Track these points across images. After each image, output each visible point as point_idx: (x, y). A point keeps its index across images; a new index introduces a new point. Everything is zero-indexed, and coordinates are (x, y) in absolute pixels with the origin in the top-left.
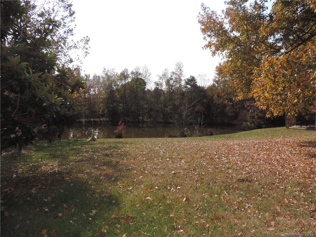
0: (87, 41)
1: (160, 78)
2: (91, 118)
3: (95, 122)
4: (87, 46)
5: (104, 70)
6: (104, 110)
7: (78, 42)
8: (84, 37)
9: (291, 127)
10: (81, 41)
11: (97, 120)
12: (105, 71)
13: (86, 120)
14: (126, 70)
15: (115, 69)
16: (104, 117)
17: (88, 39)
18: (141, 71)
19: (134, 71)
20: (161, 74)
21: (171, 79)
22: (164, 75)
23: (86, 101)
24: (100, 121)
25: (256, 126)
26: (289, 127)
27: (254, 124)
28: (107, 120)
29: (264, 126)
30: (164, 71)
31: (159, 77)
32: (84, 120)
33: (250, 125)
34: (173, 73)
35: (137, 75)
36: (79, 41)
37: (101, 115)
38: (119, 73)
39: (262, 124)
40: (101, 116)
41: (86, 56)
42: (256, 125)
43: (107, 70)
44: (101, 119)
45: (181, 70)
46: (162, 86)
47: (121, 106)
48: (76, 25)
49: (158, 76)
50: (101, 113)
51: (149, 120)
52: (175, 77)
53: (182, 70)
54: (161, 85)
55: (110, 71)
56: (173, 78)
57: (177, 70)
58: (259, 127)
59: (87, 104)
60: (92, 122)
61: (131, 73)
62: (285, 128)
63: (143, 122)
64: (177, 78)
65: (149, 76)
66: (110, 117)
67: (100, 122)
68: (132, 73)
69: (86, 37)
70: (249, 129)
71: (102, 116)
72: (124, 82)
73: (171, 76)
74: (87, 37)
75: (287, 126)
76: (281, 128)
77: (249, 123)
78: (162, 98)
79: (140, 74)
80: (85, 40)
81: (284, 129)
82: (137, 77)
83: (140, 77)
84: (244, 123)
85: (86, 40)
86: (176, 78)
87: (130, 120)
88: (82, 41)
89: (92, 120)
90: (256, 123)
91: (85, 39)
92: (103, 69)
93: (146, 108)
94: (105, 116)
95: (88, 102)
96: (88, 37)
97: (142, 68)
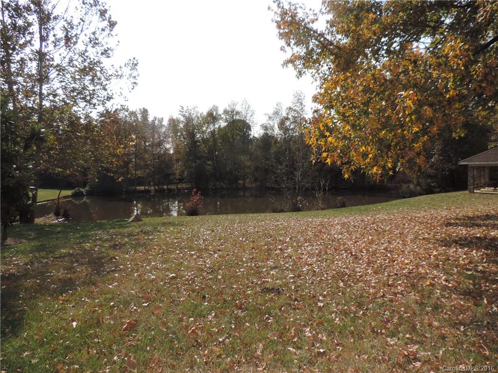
0: (135, 65)
1: (270, 118)
2: (163, 184)
3: (170, 190)
4: (135, 73)
5: (181, 110)
6: (183, 172)
7: (120, 67)
8: (130, 60)
9: (478, 191)
10: (125, 66)
11: (173, 187)
12: (183, 111)
13: (157, 188)
14: (216, 108)
15: (197, 107)
16: (184, 183)
17: (135, 62)
18: (238, 108)
19: (228, 109)
20: (271, 112)
21: (287, 119)
22: (276, 113)
23: (154, 159)
24: (178, 189)
25: (424, 190)
26: (475, 191)
27: (421, 187)
28: (188, 187)
29: (438, 190)
30: (276, 107)
31: (267, 116)
32: (153, 188)
33: (414, 188)
34: (290, 109)
35: (233, 116)
36: (123, 66)
37: (179, 179)
38: (205, 114)
39: (434, 187)
40: (178, 181)
41: (132, 89)
42: (423, 188)
43: (185, 109)
44: (179, 186)
45: (301, 104)
46: (273, 130)
47: (209, 165)
48: (119, 42)
49: (266, 114)
50: (178, 177)
51: (254, 185)
52: (292, 116)
53: (304, 104)
54: (272, 128)
55: (191, 110)
56: (290, 116)
57: (295, 103)
58: (429, 191)
59: (156, 162)
60: (164, 190)
61: (223, 112)
62: (467, 192)
63: (245, 188)
64: (296, 117)
65: (251, 116)
66: (193, 182)
67: (177, 191)
68: (226, 112)
69: (132, 60)
70: (412, 194)
71: (181, 180)
72: (212, 127)
73: (287, 114)
74: (134, 59)
75: (471, 189)
76: (461, 192)
77: (412, 186)
78: (273, 150)
79: (238, 113)
80: (131, 64)
81: (466, 194)
82: (233, 118)
83: (237, 117)
84: (405, 186)
85: (133, 64)
86: (294, 117)
87: (225, 186)
88: (127, 65)
89: (165, 187)
90: (423, 185)
91: (132, 62)
92: (180, 108)
93: (249, 167)
94: (185, 180)
95: (157, 160)
96: (136, 59)
97: (240, 104)
